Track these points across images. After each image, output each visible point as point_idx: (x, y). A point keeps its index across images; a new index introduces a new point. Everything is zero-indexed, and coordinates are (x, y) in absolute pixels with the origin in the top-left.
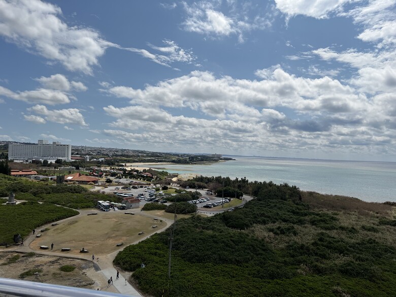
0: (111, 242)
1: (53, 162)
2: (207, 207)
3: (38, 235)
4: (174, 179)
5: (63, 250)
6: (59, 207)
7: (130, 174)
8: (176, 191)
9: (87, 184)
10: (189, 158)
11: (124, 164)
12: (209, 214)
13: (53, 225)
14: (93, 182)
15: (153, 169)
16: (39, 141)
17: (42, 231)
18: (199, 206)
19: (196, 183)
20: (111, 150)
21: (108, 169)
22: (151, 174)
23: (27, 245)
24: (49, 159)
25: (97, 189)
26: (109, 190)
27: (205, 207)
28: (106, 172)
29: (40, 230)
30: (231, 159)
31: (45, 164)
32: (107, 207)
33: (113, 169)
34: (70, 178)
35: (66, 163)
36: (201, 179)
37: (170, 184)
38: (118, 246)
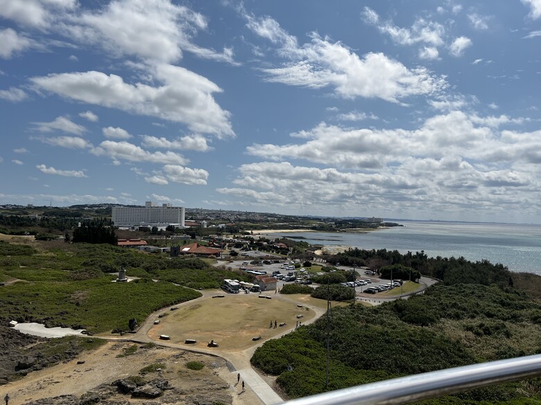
0: (244, 333)
1: (164, 229)
2: (369, 292)
3: (156, 322)
4: (318, 252)
5: (188, 342)
6: (177, 287)
7: (258, 245)
8: (322, 269)
9: (207, 257)
10: (336, 224)
11: (250, 232)
12: (373, 302)
13: (172, 310)
14: (214, 254)
15: (288, 239)
16: (147, 203)
17: (160, 317)
18: (358, 290)
19: (350, 258)
20: (232, 213)
21: (231, 238)
22: (286, 244)
23: (145, 333)
24: (159, 226)
25: (220, 263)
26: (235, 265)
27: (365, 292)
28: (229, 241)
29: (158, 315)
30: (396, 225)
31: (155, 231)
32: (236, 289)
33: (237, 237)
34: (186, 249)
35: (178, 231)
36: (357, 253)
37: (312, 259)
38: (254, 340)
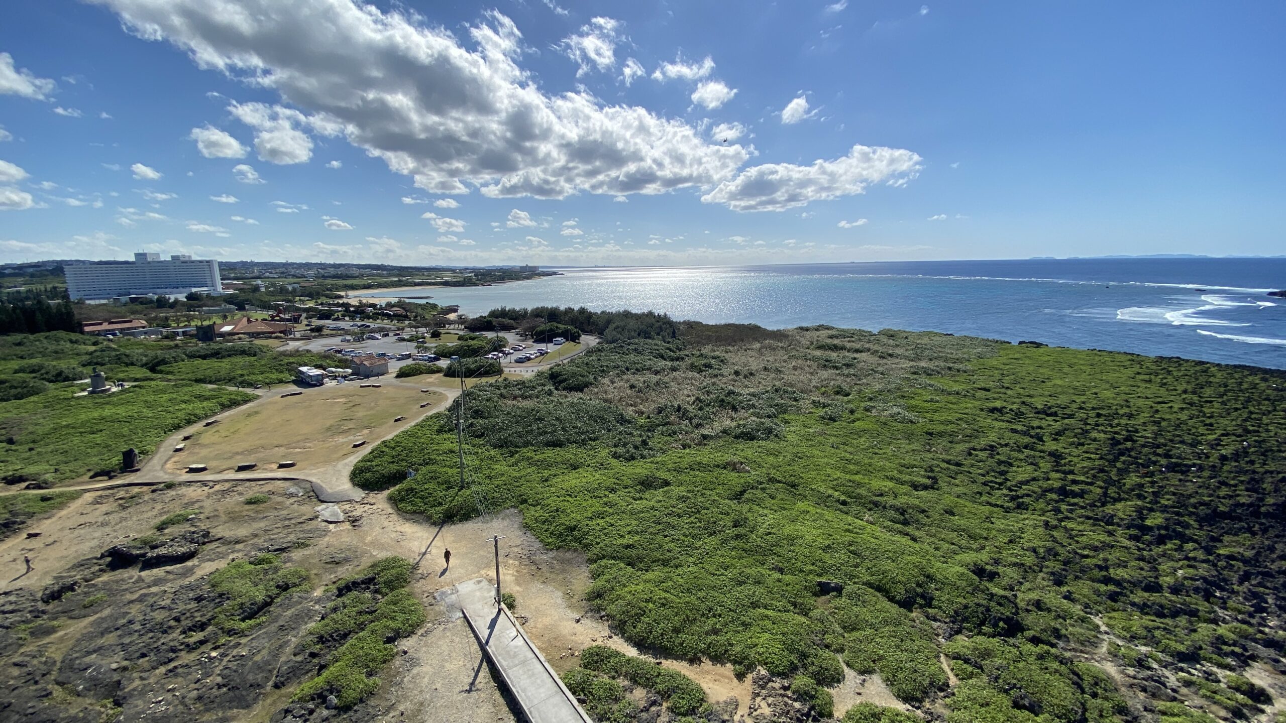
0: (341, 439)
1: (182, 297)
2: (520, 361)
3: (178, 447)
4: (452, 316)
5: (241, 469)
6: (213, 390)
7: (360, 312)
8: (459, 339)
9: (271, 337)
11: (342, 293)
12: (525, 373)
13: (208, 424)
14: (281, 332)
15: (407, 301)
16: (137, 255)
17: (186, 438)
18: (504, 361)
19: (495, 321)
20: (308, 266)
21: (311, 304)
22: (404, 309)
23: (158, 468)
24: (171, 293)
25: (292, 345)
26: (317, 346)
27: (516, 361)
28: (307, 310)
29: (181, 437)
30: (555, 273)
31: (162, 303)
32: (318, 382)
33: (322, 304)
34: (227, 328)
35: (212, 299)
36: (503, 313)
37: (444, 326)
38: (355, 446)
